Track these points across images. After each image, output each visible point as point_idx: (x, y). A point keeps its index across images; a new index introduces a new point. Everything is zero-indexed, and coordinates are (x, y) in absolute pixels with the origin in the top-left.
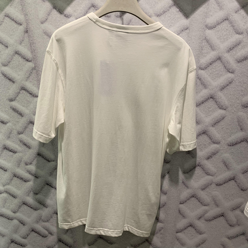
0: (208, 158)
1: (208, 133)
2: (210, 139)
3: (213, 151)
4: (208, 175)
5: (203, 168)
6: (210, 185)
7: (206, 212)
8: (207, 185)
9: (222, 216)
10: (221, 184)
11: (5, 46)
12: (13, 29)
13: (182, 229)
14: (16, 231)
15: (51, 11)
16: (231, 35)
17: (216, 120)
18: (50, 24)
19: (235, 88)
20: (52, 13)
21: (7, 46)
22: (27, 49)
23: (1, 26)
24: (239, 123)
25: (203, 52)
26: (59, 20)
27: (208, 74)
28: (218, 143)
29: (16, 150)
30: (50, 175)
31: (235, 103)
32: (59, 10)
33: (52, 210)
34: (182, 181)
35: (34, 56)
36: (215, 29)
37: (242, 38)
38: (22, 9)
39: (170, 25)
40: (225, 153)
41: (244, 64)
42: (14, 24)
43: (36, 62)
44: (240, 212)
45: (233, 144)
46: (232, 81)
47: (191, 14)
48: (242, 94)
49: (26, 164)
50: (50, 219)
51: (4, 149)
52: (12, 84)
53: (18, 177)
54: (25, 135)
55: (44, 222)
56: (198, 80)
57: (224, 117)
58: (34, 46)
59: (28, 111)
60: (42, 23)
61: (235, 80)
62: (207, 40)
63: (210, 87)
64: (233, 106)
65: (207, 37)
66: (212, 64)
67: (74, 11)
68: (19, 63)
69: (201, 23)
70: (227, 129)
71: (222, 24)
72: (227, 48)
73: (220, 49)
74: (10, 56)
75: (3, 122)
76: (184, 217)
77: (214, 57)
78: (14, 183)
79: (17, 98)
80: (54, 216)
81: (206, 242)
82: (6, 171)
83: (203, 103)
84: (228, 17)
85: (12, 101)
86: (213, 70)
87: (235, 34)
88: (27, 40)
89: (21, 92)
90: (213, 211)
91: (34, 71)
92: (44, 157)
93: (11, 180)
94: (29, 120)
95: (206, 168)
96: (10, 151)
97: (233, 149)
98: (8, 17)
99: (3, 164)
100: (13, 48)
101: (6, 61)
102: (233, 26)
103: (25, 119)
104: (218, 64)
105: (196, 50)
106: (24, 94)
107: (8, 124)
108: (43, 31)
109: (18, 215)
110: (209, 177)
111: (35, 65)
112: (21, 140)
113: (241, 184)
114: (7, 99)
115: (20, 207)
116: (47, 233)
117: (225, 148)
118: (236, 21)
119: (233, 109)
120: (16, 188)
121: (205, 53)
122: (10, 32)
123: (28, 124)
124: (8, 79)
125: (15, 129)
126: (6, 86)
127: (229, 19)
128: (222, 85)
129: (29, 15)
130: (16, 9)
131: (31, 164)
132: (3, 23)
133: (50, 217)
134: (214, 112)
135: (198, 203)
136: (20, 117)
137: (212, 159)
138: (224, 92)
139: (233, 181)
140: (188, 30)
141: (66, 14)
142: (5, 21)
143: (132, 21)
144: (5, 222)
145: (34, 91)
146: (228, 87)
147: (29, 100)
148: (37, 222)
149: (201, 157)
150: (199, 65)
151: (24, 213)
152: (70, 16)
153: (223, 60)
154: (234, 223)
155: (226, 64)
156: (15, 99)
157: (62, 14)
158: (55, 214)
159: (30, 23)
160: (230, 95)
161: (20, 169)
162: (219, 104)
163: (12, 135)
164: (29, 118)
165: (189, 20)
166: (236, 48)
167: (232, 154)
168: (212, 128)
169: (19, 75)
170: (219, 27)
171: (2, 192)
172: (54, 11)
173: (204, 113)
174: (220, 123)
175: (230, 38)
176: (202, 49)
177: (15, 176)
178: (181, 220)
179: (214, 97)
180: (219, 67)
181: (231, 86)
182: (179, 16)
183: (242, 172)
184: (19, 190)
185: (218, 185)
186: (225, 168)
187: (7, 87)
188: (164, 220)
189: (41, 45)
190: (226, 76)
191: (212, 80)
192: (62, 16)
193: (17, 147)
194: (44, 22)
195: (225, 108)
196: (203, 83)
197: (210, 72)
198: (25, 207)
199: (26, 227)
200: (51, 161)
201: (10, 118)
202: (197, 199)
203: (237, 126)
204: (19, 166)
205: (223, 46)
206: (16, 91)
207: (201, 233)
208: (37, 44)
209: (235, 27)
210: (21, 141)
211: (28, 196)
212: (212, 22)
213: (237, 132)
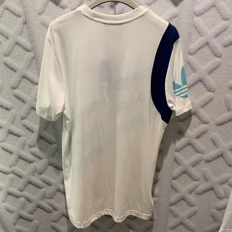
0: (198, 137)
1: (197, 114)
2: (199, 120)
3: (203, 131)
4: (198, 152)
5: (193, 147)
6: (200, 162)
7: (197, 186)
8: (197, 162)
9: (212, 189)
10: (210, 161)
11: (6, 37)
12: (13, 21)
13: (174, 202)
14: (23, 207)
15: (47, 3)
16: (218, 21)
17: (205, 102)
18: (48, 15)
19: (223, 71)
20: (48, 5)
21: (7, 38)
22: (26, 40)
23: (2, 18)
24: (226, 104)
25: (191, 39)
26: (56, 11)
27: (196, 59)
28: (207, 123)
29: (20, 134)
30: (53, 157)
31: (222, 86)
32: (55, 1)
33: (56, 188)
34: (174, 159)
35: (33, 46)
36: (203, 15)
37: (228, 24)
38: (21, 2)
39: (160, 13)
40: (214, 132)
41: (230, 48)
42: (13, 16)
43: (35, 52)
44: (228, 186)
45: (220, 123)
46: (220, 65)
47: (179, 2)
48: (229, 77)
49: (30, 147)
50: (54, 196)
51: (9, 133)
52: (14, 73)
53: (23, 159)
54: (28, 120)
55: (48, 199)
56: (187, 65)
57: (213, 99)
58: (32, 37)
59: (30, 98)
60: (40, 15)
61: (222, 64)
62: (195, 27)
63: (198, 71)
64: (221, 88)
65: (195, 24)
66: (200, 49)
67: (69, 2)
68: (20, 53)
69: (189, 11)
70: (215, 110)
71: (209, 11)
72: (215, 33)
73: (208, 35)
74: (11, 47)
75: (7, 109)
76: (176, 191)
77: (203, 42)
78: (20, 164)
79: (19, 86)
80: (58, 193)
81: (197, 214)
82: (12, 153)
83: (192, 86)
84: (215, 4)
85: (15, 89)
86: (201, 55)
87: (221, 21)
88: (26, 31)
89: (22, 80)
90: (203, 186)
91: (34, 61)
92: (46, 140)
93: (17, 161)
94: (31, 106)
95: (196, 146)
96: (15, 135)
97: (221, 128)
98: (7, 9)
99: (9, 148)
100: (14, 39)
101: (7, 51)
102: (220, 13)
103: (28, 105)
104: (205, 49)
105: (185, 36)
106: (26, 82)
107: (12, 111)
108: (41, 22)
109: (25, 193)
110: (199, 155)
111: (34, 54)
112: (24, 124)
113: (229, 160)
114: (9, 87)
115: (26, 186)
116: (51, 208)
117: (213, 128)
118: (223, 7)
119: (221, 91)
120: (21, 169)
121: (194, 39)
122: (10, 24)
123: (31, 110)
124: (10, 68)
125: (18, 115)
126: (8, 75)
127: (216, 6)
128: (210, 69)
129: (27, 7)
130: (15, 2)
131: (35, 147)
132: (3, 15)
133: (54, 194)
134: (203, 94)
135: (189, 178)
136: (23, 104)
137: (201, 138)
138: (212, 76)
139: (221, 158)
140: (178, 18)
141: (61, 6)
142: (5, 13)
143: (124, 10)
144: (13, 200)
145: (34, 79)
146: (216, 71)
147: (30, 87)
148: (42, 199)
149: (191, 137)
150: (188, 50)
151: (29, 191)
152: (66, 8)
153: (211, 45)
154: (222, 196)
155: (214, 49)
156: (17, 87)
157: (58, 5)
158: (58, 192)
159: (28, 14)
160: (218, 78)
161: (25, 151)
162: (207, 87)
163: (16, 120)
164: (31, 104)
165: (178, 8)
166: (223, 34)
167: (220, 133)
168: (201, 110)
169: (19, 65)
170: (207, 14)
171: (9, 172)
172: (50, 2)
173: (194, 95)
174: (208, 104)
175: (217, 24)
176: (191, 36)
177: (20, 157)
178: (174, 195)
179: (203, 81)
180: (207, 52)
181: (219, 70)
182: (169, 4)
183: (230, 149)
184: (24, 171)
185: (208, 161)
186: (213, 146)
187: (10, 76)
188: (158, 195)
189: (39, 35)
190: (213, 60)
191: (201, 64)
192: (58, 7)
193: (21, 131)
194: (42, 14)
195: (213, 91)
196: (192, 67)
197: (199, 57)
198: (31, 186)
199: (32, 203)
200: (53, 144)
201: (14, 104)
202: (189, 175)
203: (225, 107)
204: (23, 148)
205: (210, 32)
206: (17, 79)
207: (192, 206)
208: (35, 35)
209: (222, 13)
210: (24, 126)
211: (33, 175)
212: (200, 9)
213: (224, 112)
